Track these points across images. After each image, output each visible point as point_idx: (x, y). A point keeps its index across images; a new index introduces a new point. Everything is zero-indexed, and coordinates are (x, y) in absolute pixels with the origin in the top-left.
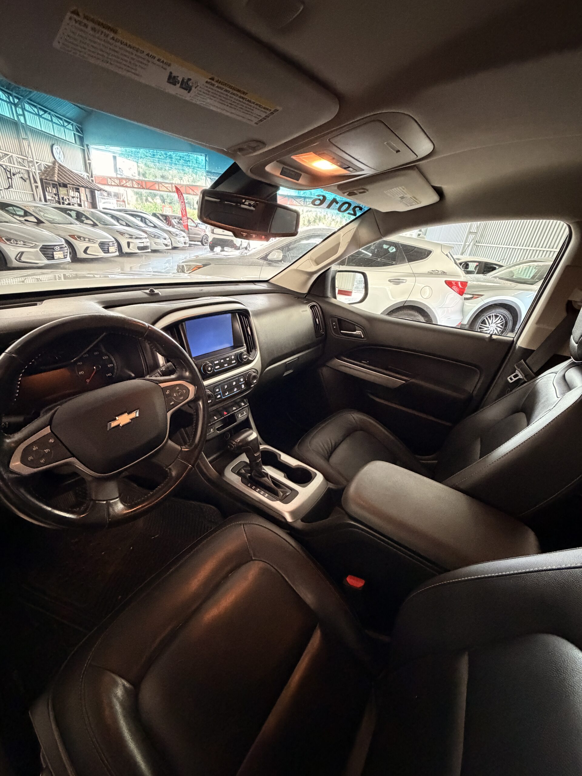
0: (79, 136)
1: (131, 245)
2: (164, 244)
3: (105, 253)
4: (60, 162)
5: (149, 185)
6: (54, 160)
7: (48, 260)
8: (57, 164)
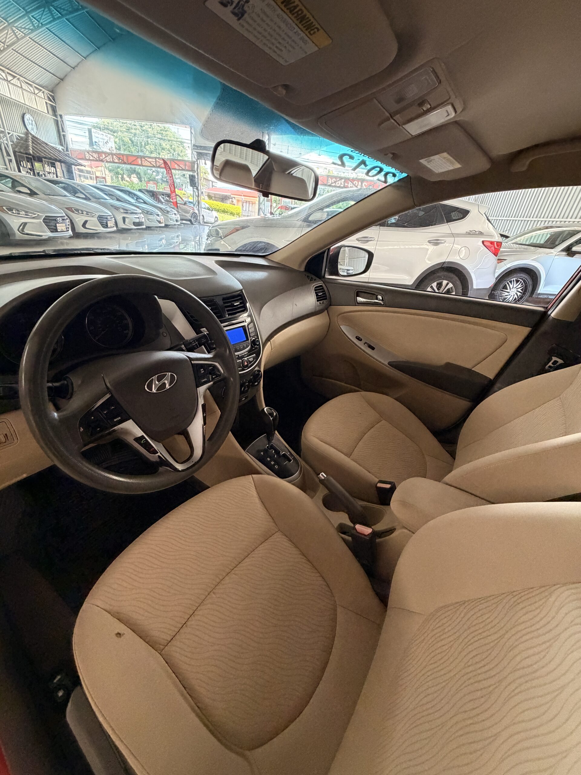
0: (52, 106)
1: (127, 220)
2: (157, 220)
3: (104, 227)
4: (33, 134)
5: (131, 159)
6: (26, 131)
7: (52, 232)
8: (30, 135)
